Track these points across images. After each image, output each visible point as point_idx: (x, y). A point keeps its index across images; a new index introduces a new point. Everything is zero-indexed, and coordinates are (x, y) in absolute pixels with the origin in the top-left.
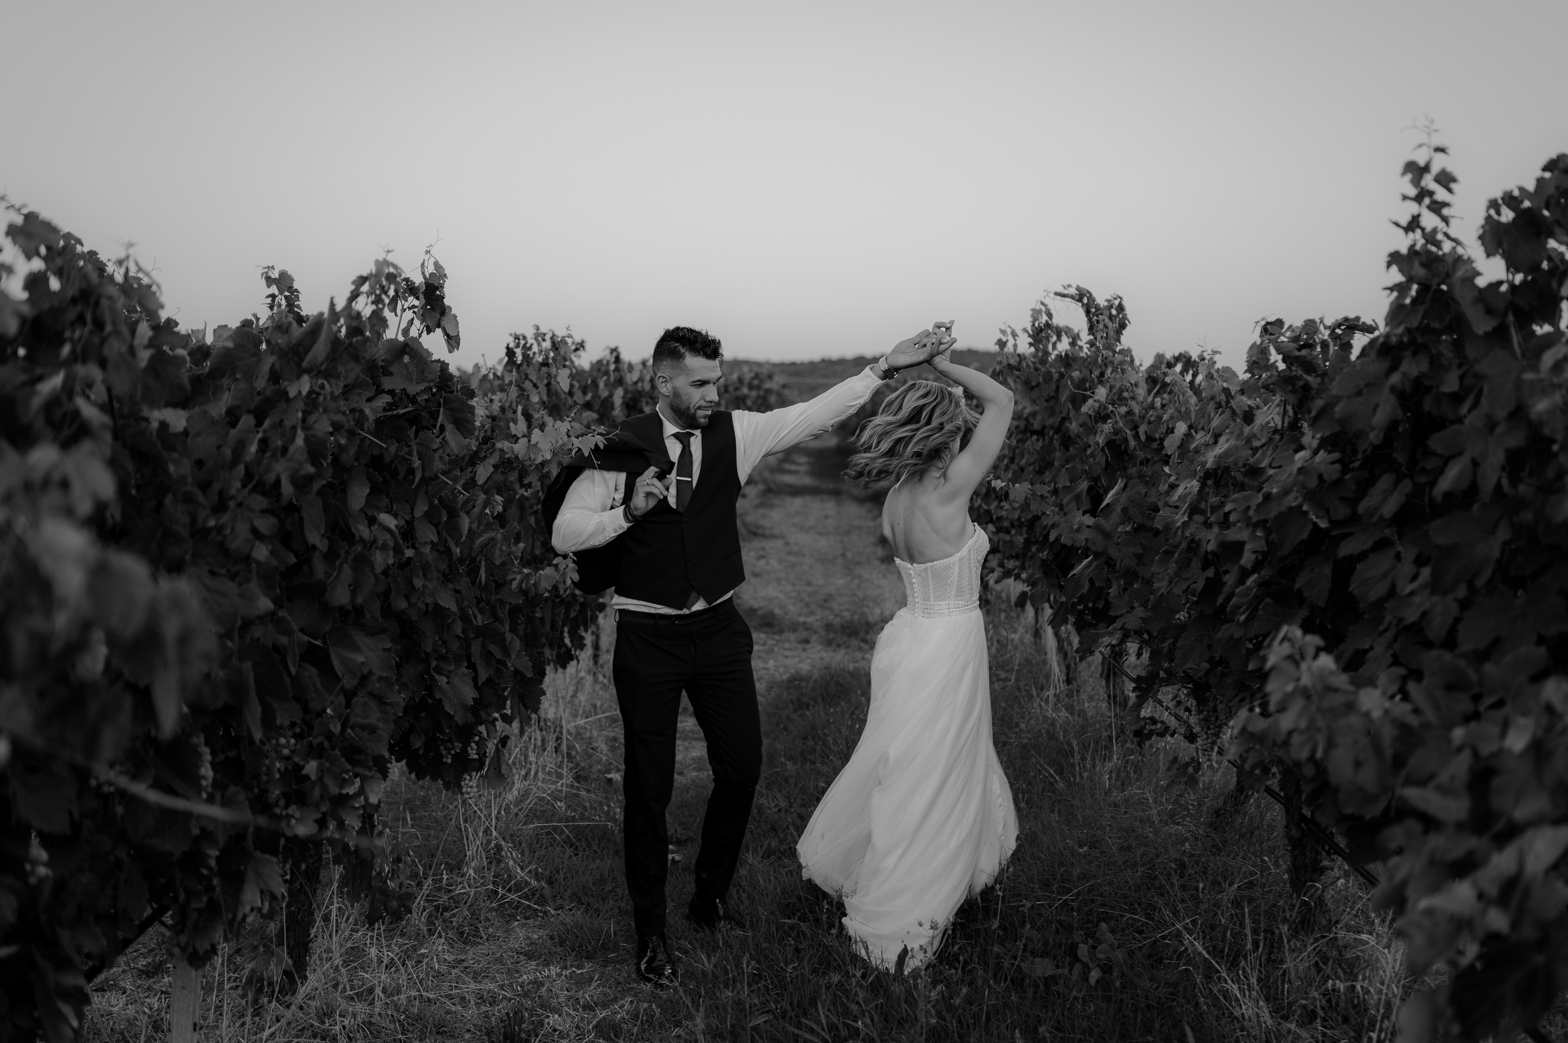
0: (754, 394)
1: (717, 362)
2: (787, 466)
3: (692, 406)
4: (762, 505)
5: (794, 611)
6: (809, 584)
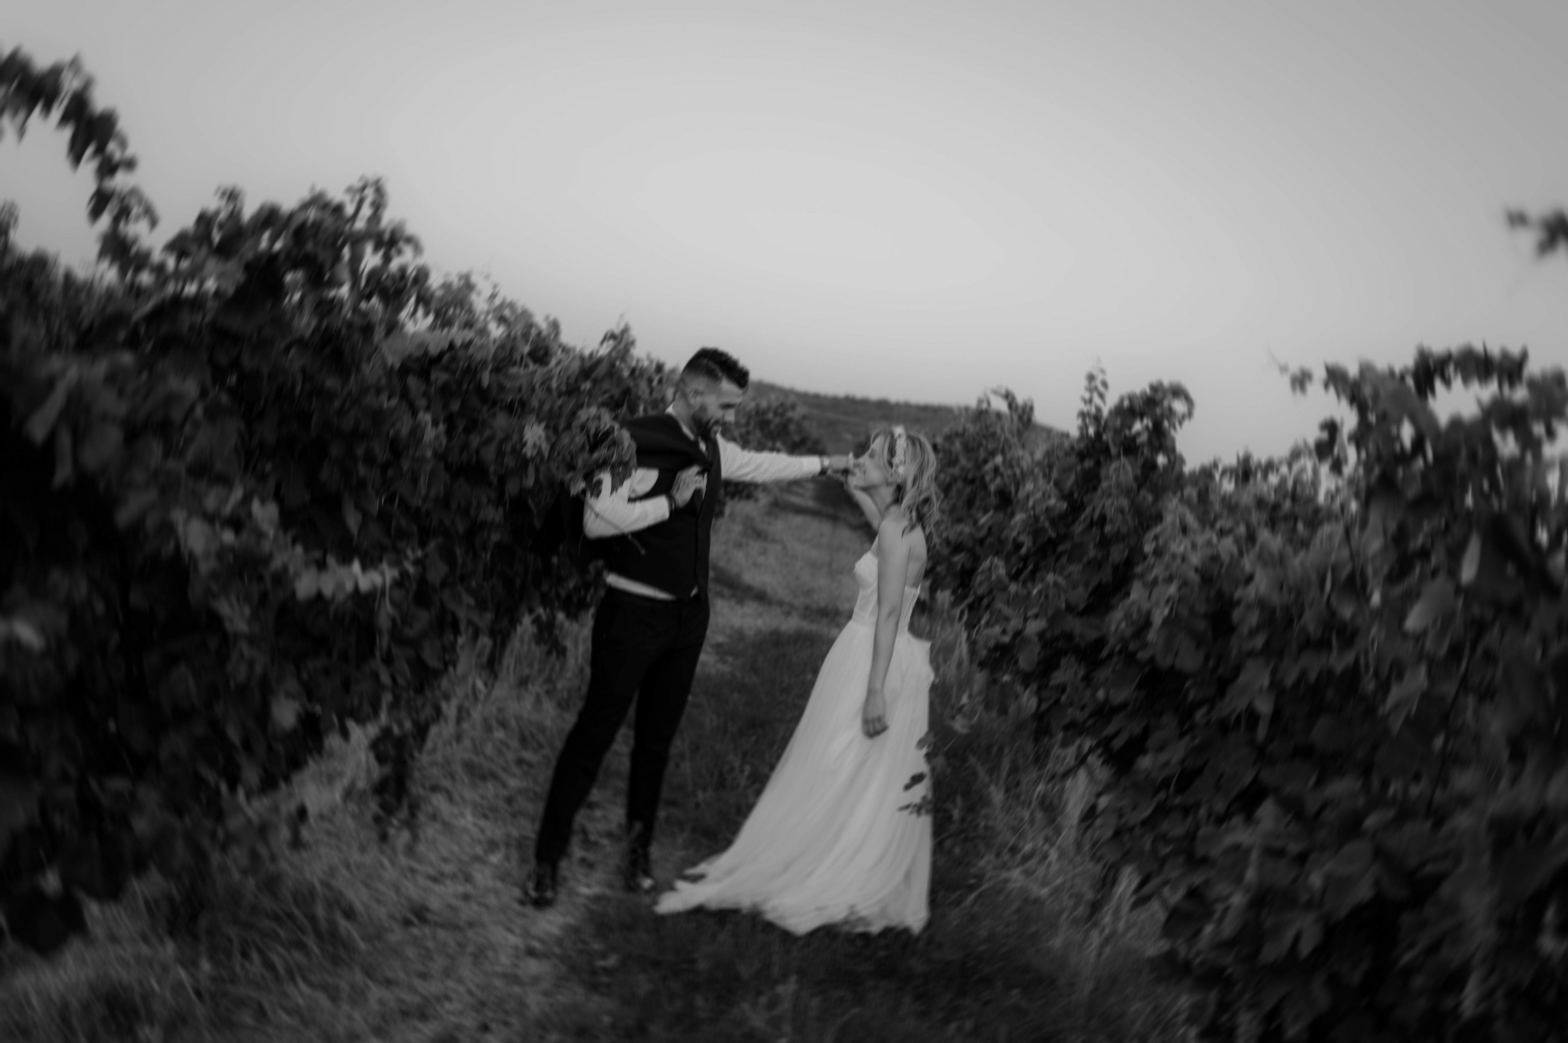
0: (777, 420)
2: (797, 491)
5: (782, 593)
6: (797, 578)
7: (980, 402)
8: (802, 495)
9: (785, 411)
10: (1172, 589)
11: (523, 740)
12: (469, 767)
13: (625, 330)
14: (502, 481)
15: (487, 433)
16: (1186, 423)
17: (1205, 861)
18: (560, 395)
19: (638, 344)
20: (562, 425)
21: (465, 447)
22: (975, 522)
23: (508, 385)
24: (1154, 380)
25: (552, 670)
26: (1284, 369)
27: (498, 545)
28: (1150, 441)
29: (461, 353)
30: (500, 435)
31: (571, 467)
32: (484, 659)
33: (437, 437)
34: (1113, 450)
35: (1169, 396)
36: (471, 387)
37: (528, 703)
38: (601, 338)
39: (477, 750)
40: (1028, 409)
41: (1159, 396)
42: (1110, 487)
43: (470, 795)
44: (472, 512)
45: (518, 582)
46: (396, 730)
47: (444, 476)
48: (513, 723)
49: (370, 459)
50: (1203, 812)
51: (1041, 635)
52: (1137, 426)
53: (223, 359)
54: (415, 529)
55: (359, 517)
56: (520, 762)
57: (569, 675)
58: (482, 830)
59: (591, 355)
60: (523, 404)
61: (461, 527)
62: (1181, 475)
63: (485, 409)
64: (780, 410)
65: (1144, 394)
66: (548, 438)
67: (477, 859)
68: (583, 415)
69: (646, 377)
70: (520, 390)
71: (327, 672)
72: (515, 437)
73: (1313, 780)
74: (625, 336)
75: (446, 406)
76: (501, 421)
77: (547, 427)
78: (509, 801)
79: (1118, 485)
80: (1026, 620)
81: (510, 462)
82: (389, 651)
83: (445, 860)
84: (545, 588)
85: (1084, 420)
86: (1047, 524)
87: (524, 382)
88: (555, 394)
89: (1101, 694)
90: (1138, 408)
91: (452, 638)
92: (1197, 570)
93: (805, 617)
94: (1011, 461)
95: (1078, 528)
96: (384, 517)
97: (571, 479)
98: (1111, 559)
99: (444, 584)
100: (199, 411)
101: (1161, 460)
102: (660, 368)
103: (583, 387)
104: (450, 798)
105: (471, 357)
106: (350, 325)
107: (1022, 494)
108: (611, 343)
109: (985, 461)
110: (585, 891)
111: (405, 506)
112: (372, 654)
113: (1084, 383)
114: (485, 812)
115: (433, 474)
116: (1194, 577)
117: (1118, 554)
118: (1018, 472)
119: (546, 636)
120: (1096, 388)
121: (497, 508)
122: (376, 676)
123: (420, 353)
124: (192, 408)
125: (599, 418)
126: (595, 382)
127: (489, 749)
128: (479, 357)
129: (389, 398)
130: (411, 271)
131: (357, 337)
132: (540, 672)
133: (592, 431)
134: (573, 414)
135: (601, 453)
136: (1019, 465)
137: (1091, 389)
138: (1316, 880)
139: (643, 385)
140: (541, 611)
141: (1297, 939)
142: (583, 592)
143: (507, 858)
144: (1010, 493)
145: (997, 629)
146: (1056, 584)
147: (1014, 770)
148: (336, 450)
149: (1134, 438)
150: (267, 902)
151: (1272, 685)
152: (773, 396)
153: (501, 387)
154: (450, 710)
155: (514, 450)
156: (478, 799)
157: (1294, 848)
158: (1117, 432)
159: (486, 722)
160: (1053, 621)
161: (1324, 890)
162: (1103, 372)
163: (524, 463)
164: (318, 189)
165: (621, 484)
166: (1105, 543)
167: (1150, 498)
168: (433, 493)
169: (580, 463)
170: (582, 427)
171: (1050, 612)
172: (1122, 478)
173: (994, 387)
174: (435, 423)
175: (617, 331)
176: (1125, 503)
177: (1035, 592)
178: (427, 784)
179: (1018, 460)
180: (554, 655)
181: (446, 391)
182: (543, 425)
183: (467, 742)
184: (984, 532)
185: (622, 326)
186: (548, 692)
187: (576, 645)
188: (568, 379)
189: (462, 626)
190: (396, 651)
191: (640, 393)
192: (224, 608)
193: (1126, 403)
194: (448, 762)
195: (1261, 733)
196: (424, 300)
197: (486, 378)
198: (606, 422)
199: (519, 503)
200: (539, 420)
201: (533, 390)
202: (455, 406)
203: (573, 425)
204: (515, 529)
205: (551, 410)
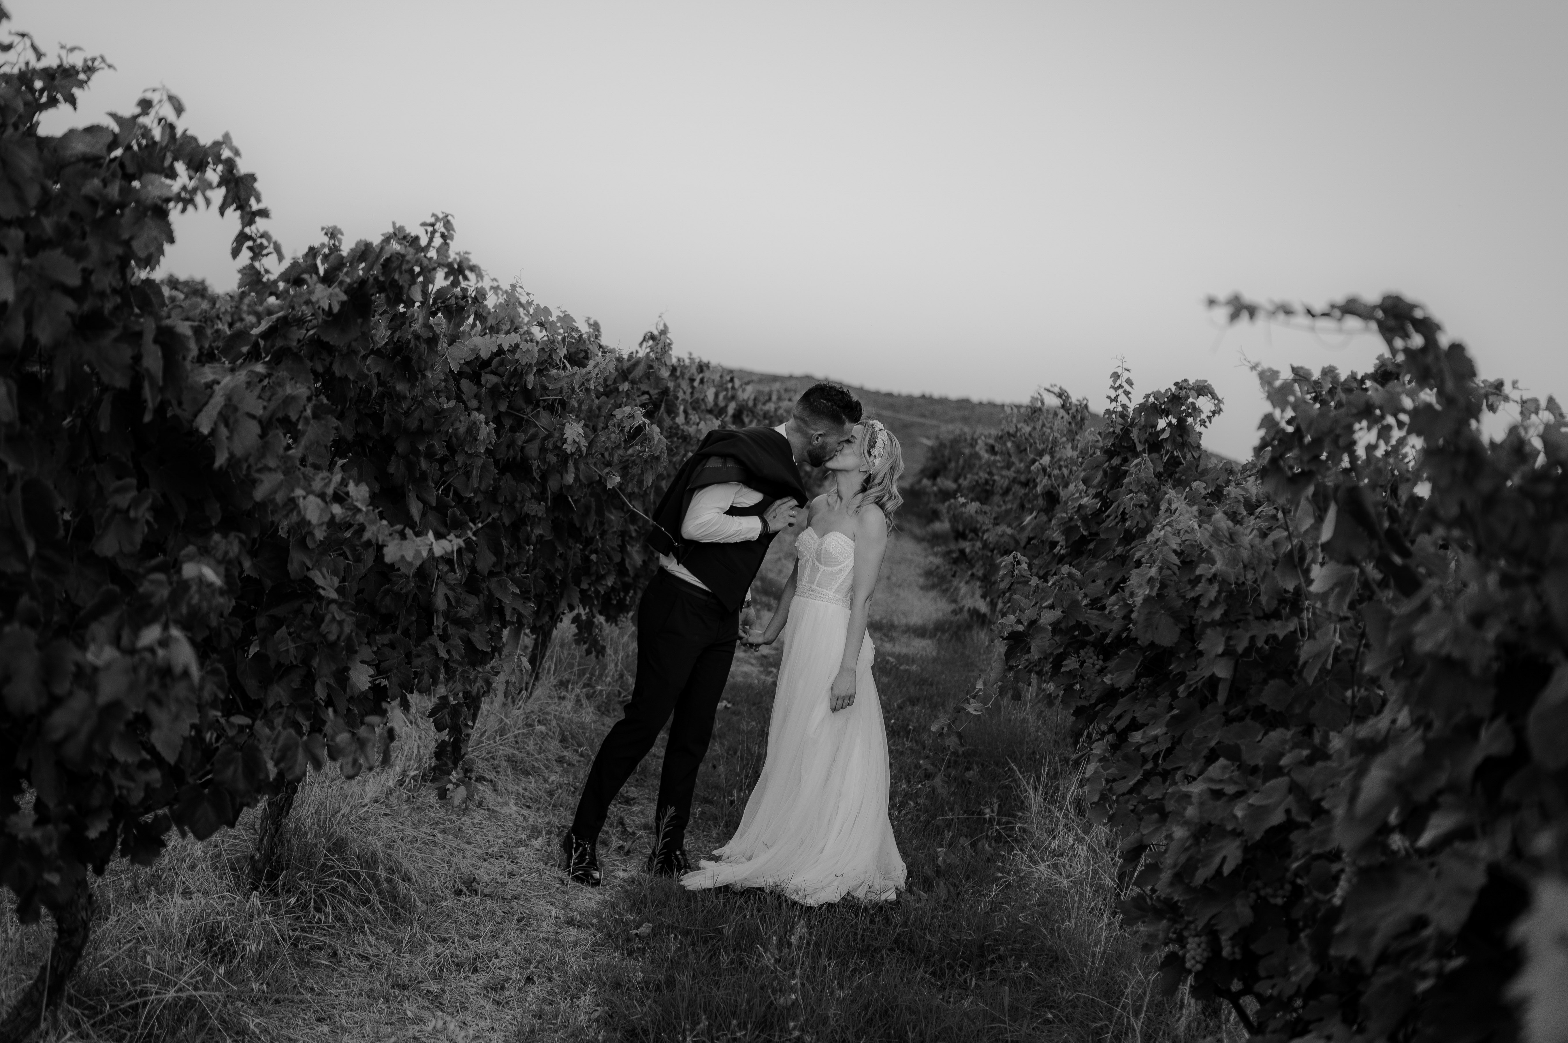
11: (563, 740)
12: (510, 759)
13: (664, 332)
14: (544, 477)
15: (532, 431)
16: (1212, 423)
18: (598, 396)
20: (601, 425)
21: (511, 444)
23: (551, 386)
24: (1179, 378)
27: (541, 539)
28: (1174, 438)
29: (509, 357)
30: (543, 433)
31: (607, 462)
33: (488, 435)
34: (1139, 448)
35: (1193, 393)
36: (518, 389)
37: (569, 705)
38: (641, 339)
41: (1183, 393)
42: (1132, 482)
43: (512, 787)
44: (517, 506)
45: (559, 579)
46: (451, 700)
47: (493, 471)
49: (430, 455)
51: (1056, 624)
54: (468, 520)
56: (560, 760)
57: (609, 679)
58: (525, 819)
59: (630, 356)
60: (563, 403)
61: (507, 520)
63: (529, 409)
65: (1169, 391)
66: (586, 436)
67: (520, 842)
68: (619, 414)
69: (687, 376)
70: (560, 391)
71: (392, 646)
72: (557, 434)
74: (664, 337)
75: (494, 407)
76: (544, 420)
77: (586, 426)
78: (551, 794)
79: (1139, 481)
80: (1041, 610)
81: (552, 458)
82: (445, 630)
84: (584, 586)
86: (1078, 521)
87: (564, 383)
88: (593, 395)
90: (1162, 405)
91: (498, 627)
92: (1176, 553)
94: (1058, 460)
96: (441, 507)
97: (608, 475)
99: (491, 574)
100: (309, 410)
102: (702, 367)
103: (620, 388)
105: (517, 360)
106: (419, 337)
107: (1064, 495)
108: (650, 344)
109: (1034, 461)
110: (621, 874)
111: (458, 497)
112: (431, 631)
113: (1109, 381)
114: (528, 802)
115: (484, 467)
116: (1173, 559)
119: (586, 635)
120: (1121, 386)
121: (540, 503)
122: (434, 651)
123: (474, 357)
124: (304, 408)
125: (632, 416)
126: (633, 383)
128: (524, 361)
129: (448, 400)
130: (472, 293)
131: (424, 347)
132: (580, 674)
133: (627, 428)
134: (610, 415)
135: (635, 448)
137: (1118, 388)
138: (1239, 811)
139: (684, 385)
140: (579, 608)
141: (1223, 861)
143: (549, 843)
144: (1056, 493)
146: (1070, 575)
148: (401, 447)
149: (1158, 435)
150: (335, 861)
151: (1226, 651)
153: (545, 388)
154: (498, 685)
155: (556, 447)
156: (521, 791)
157: (1232, 789)
158: (1143, 429)
160: (1068, 611)
161: (1245, 820)
162: (1128, 370)
163: (565, 458)
164: (398, 224)
168: (483, 487)
169: (616, 459)
170: (618, 426)
171: (1065, 603)
172: (1142, 475)
173: (1047, 385)
174: (487, 422)
175: (656, 332)
180: (594, 656)
181: (494, 393)
182: (582, 423)
185: (661, 327)
186: (589, 697)
187: (616, 652)
188: (605, 380)
189: (508, 616)
190: (451, 629)
191: (680, 393)
193: (1151, 401)
196: (482, 317)
197: (531, 381)
198: (640, 419)
199: (560, 500)
200: (578, 419)
201: (573, 390)
202: (503, 408)
203: (610, 423)
204: (556, 527)
205: (590, 410)
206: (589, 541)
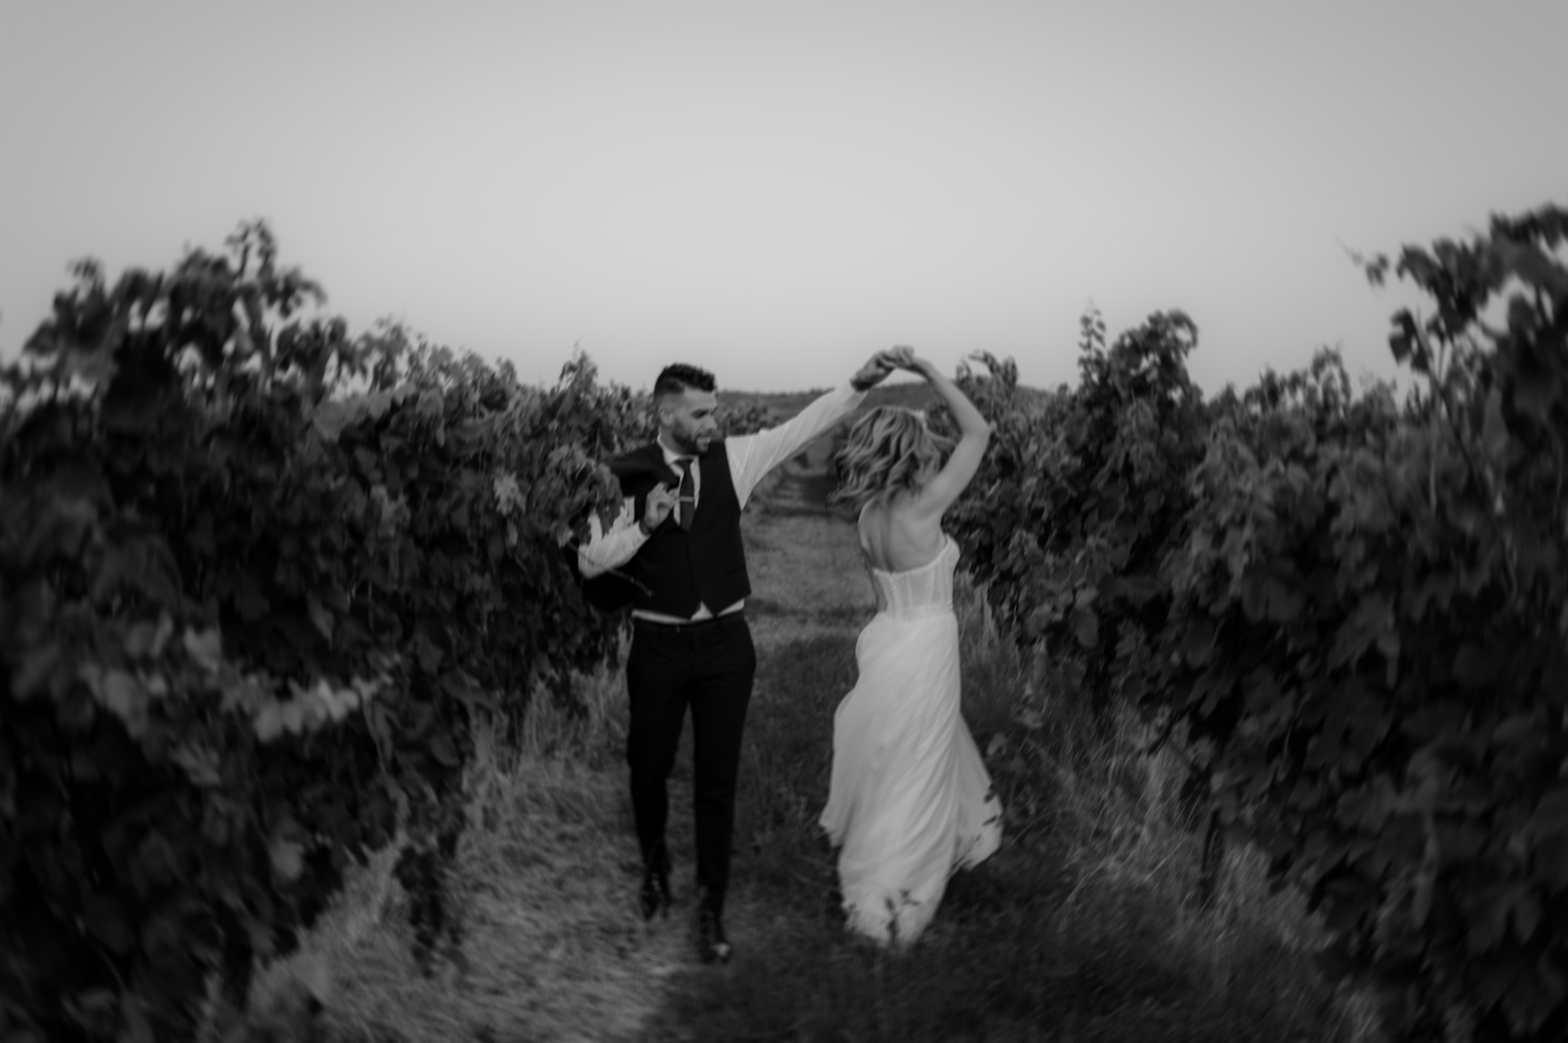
1: (712, 395)
2: (782, 492)
3: (693, 434)
4: (762, 522)
5: (793, 602)
6: (805, 583)
7: (959, 370)
8: (790, 497)
9: (758, 416)
10: (1248, 533)
11: (561, 813)
12: (509, 854)
13: (583, 360)
14: (483, 543)
15: (455, 495)
16: (1192, 352)
17: (1354, 832)
18: (527, 439)
19: (600, 371)
20: (536, 473)
21: (433, 515)
22: (982, 495)
23: (468, 438)
24: (1152, 311)
25: (577, 730)
26: (1357, 258)
27: (494, 613)
28: (1161, 378)
29: (409, 412)
30: (469, 496)
31: (553, 515)
32: (503, 734)
33: (398, 512)
34: (1123, 394)
35: (1172, 325)
36: (427, 448)
37: (558, 767)
38: (560, 372)
39: (515, 837)
40: (1010, 369)
41: (1160, 328)
42: (1132, 433)
43: (518, 887)
44: (457, 585)
45: (523, 649)
46: (419, 849)
47: (416, 553)
48: (547, 796)
49: (328, 550)
50: (1333, 775)
51: (1094, 604)
52: (1145, 363)
53: (124, 466)
54: (395, 618)
55: (330, 616)
56: (562, 837)
57: (595, 732)
58: (537, 924)
59: (553, 391)
60: (488, 457)
61: (447, 604)
62: (1200, 407)
63: (447, 470)
64: (753, 416)
65: (1143, 327)
66: (522, 490)
67: (538, 958)
68: (555, 457)
69: (613, 405)
70: (481, 442)
71: (328, 799)
72: (486, 495)
73: (1468, 723)
74: (585, 364)
75: (403, 474)
76: (468, 479)
77: (519, 477)
79: (1140, 429)
80: (1075, 592)
81: (486, 522)
82: (394, 761)
83: (502, 967)
84: (552, 648)
85: (1086, 367)
86: (1065, 484)
87: (483, 432)
88: (520, 440)
89: (1175, 658)
90: (1140, 344)
91: (462, 727)
92: (1270, 507)
93: (821, 622)
94: (1006, 425)
95: (1100, 482)
96: (358, 611)
97: (556, 529)
98: (1146, 509)
99: (441, 670)
100: (98, 537)
101: (1176, 395)
102: (626, 394)
103: (550, 427)
104: (497, 896)
105: (420, 414)
106: (270, 402)
107: (1026, 457)
108: (571, 375)
111: (380, 595)
112: (376, 767)
113: (1080, 328)
114: (536, 902)
115: (402, 552)
116: (1268, 515)
117: (1152, 502)
118: (1016, 435)
119: (563, 698)
120: (1093, 332)
121: (483, 575)
122: (383, 792)
123: (361, 419)
124: (88, 533)
125: (571, 456)
126: (562, 420)
127: (527, 832)
128: (428, 413)
129: (336, 478)
130: (325, 327)
131: (281, 414)
132: (565, 735)
133: (569, 473)
134: (545, 459)
135: (582, 494)
136: (1015, 428)
137: (1089, 333)
138: (1518, 845)
139: (612, 414)
140: (551, 672)
141: (1511, 918)
142: (593, 643)
143: (569, 951)
144: (1012, 457)
145: (1047, 608)
147: (1079, 747)
148: (288, 547)
149: (1143, 376)
151: (1398, 622)
152: (742, 403)
153: (460, 443)
154: (474, 812)
155: (487, 510)
156: (526, 890)
157: (1475, 808)
158: (1123, 373)
159: (518, 801)
160: (1103, 586)
161: (1532, 857)
162: (1097, 312)
163: (502, 522)
164: (193, 246)
165: (611, 524)
166: (1136, 493)
167: (1176, 437)
168: (407, 575)
169: (562, 509)
170: (558, 470)
171: (1098, 578)
172: (1142, 421)
173: (971, 352)
174: (393, 496)
175: (575, 362)
176: (1151, 447)
177: (1078, 559)
178: (469, 883)
179: (1014, 422)
180: (576, 717)
181: (400, 458)
182: (514, 475)
183: (503, 829)
184: (995, 504)
185: (579, 356)
186: (577, 755)
188: (532, 420)
189: (471, 710)
190: (402, 759)
191: (611, 422)
192: (186, 759)
193: (1127, 341)
194: (486, 855)
195: (1391, 677)
196: (348, 357)
197: (441, 436)
198: (581, 459)
199: (507, 562)
200: (509, 470)
201: (495, 439)
202: (414, 473)
203: (547, 469)
204: (508, 593)
205: (520, 457)
206: (548, 600)
